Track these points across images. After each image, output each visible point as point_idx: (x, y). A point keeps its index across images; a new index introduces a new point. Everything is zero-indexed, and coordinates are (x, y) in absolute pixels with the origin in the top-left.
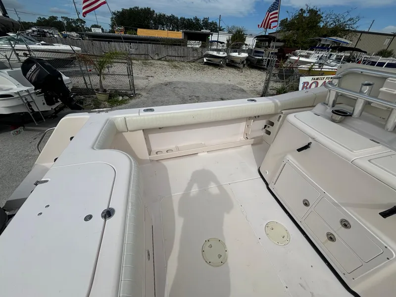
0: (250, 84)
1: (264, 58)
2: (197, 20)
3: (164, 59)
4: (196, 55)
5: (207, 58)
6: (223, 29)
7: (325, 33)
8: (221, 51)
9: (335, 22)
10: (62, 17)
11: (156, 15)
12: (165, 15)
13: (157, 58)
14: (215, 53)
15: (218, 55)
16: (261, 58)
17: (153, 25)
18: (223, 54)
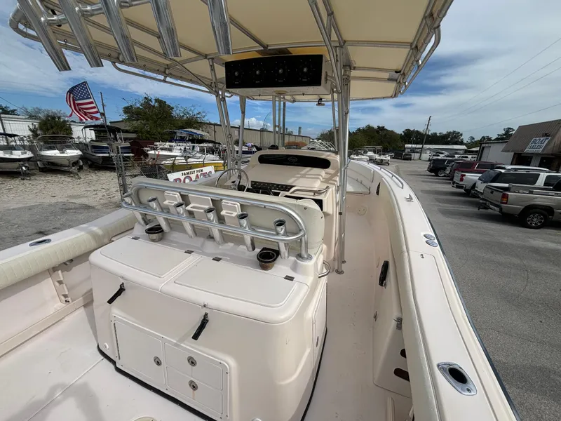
0: (100, 195)
1: (112, 154)
7: (180, 124)
8: (15, 150)
9: (185, 115)
15: (7, 156)
16: (107, 155)
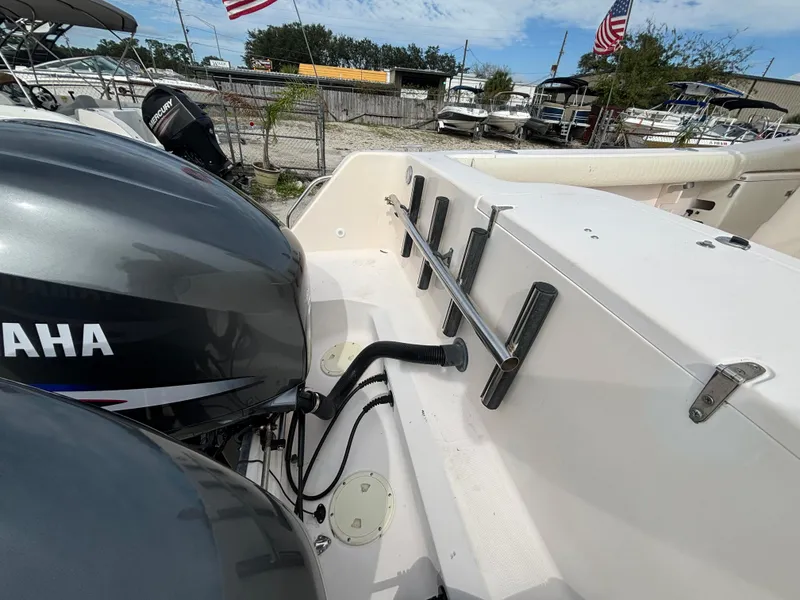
1: (562, 122)
2: (415, 50)
3: (359, 120)
4: (421, 115)
5: (445, 121)
6: (466, 70)
8: (475, 107)
9: (702, 57)
10: (147, 40)
11: (335, 38)
12: (351, 40)
13: (344, 117)
14: (464, 111)
15: (470, 114)
16: (556, 122)
17: (328, 59)
18: (481, 112)
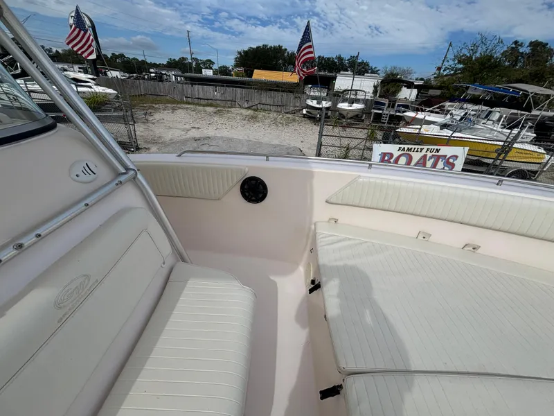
1: (384, 112)
3: (255, 107)
4: (298, 105)
5: (307, 110)
13: (246, 105)
14: (313, 103)
18: (326, 104)
